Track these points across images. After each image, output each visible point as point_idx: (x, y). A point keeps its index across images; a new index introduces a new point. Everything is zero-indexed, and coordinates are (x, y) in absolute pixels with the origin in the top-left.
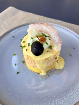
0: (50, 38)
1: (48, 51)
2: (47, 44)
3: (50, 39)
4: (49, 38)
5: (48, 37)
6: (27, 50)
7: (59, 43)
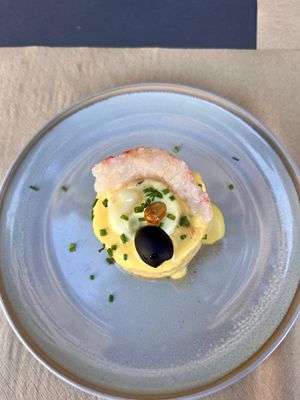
0: (172, 191)
1: (182, 238)
2: (172, 217)
3: (172, 198)
4: (169, 195)
5: (166, 191)
6: (126, 257)
7: (204, 204)
